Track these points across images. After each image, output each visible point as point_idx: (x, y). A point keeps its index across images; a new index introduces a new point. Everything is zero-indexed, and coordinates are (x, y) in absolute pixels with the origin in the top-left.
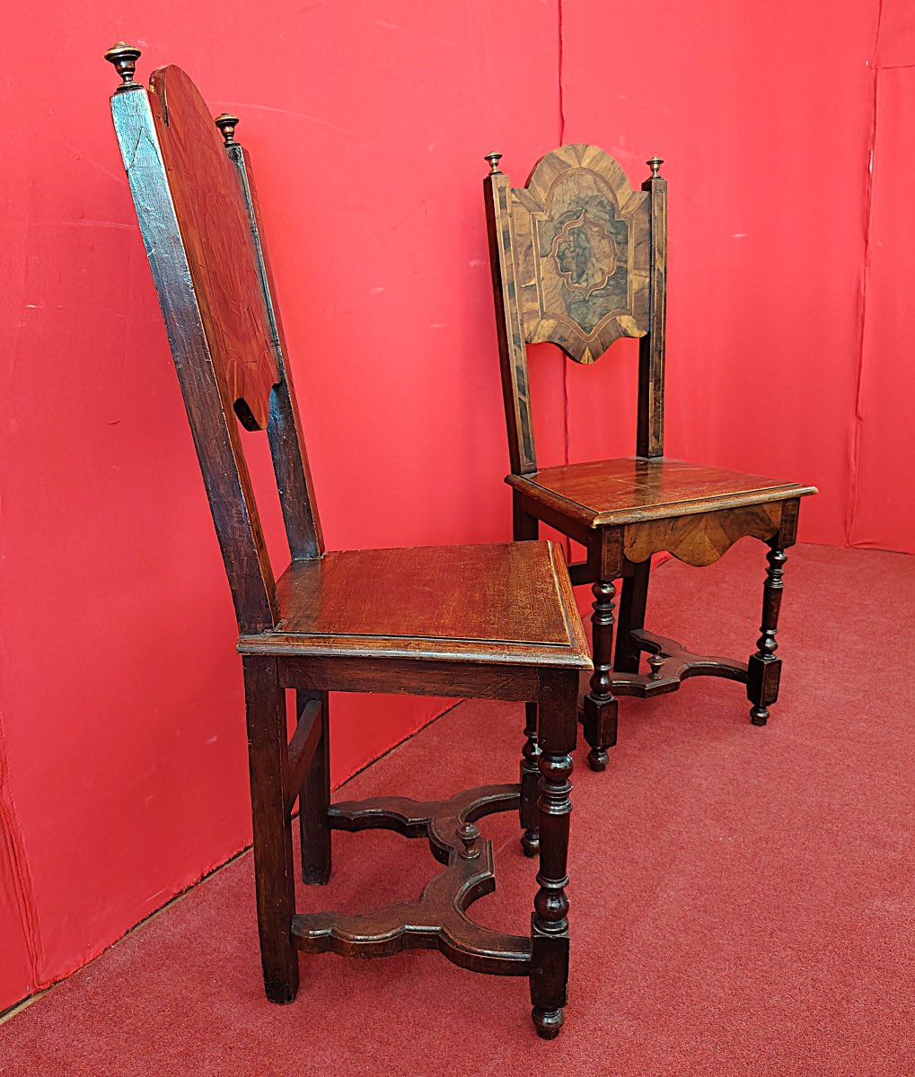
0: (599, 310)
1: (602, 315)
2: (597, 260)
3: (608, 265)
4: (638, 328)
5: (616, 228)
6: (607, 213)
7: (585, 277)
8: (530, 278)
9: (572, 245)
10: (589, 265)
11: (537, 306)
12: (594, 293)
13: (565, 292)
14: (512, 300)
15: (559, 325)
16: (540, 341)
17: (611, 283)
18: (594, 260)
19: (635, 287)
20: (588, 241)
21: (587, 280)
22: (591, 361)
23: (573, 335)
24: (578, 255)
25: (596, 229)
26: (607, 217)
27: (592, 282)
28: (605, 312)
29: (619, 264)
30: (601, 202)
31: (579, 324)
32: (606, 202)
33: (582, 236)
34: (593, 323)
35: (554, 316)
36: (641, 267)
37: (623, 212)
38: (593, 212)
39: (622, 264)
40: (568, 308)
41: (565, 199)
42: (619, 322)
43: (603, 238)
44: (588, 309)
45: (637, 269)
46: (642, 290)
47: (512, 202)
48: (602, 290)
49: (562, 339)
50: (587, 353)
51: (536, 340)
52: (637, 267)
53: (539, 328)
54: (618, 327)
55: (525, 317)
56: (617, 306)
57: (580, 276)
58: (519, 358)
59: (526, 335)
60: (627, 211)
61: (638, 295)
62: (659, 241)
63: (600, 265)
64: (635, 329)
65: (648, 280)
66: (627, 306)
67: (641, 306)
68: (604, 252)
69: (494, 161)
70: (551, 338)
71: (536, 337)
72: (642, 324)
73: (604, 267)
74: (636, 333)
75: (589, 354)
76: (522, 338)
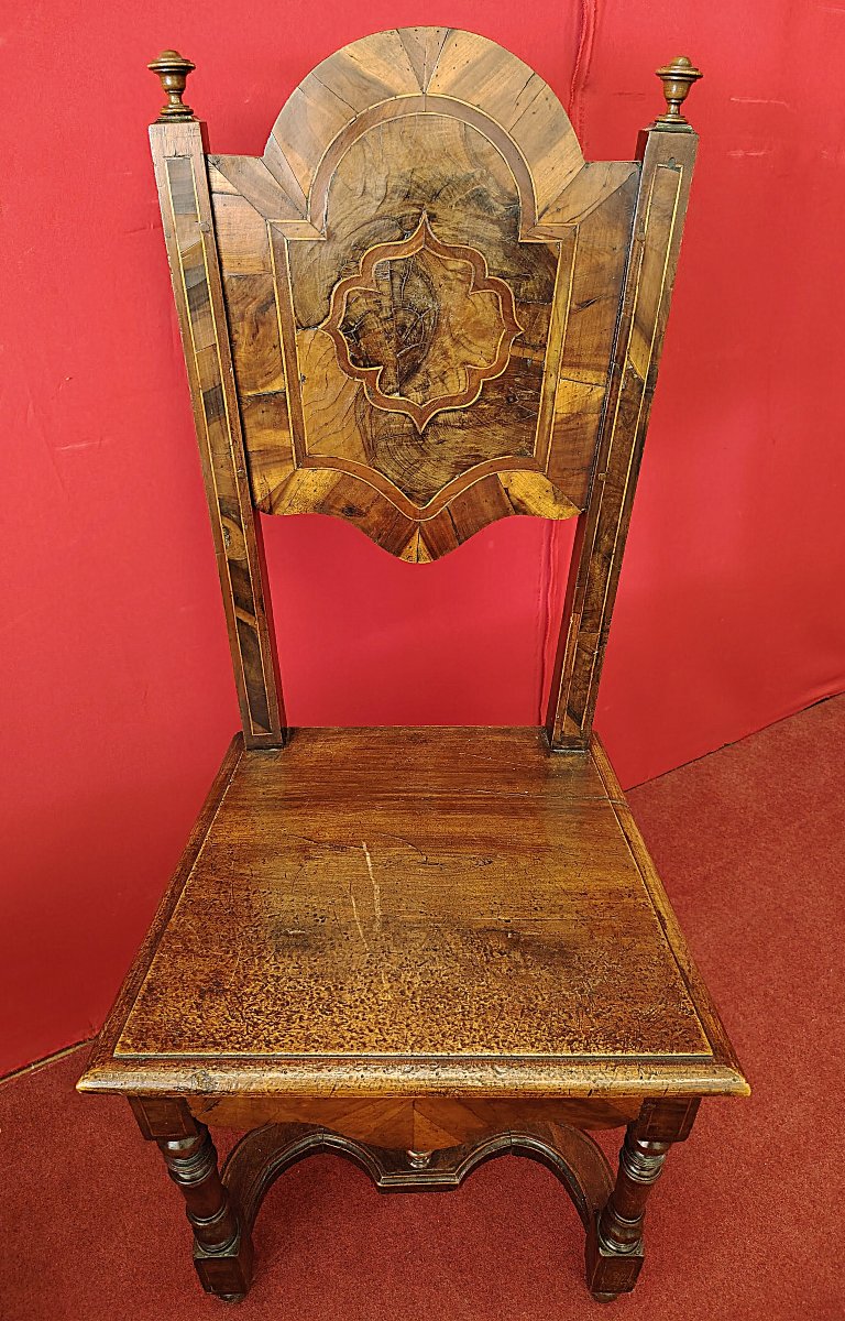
0: (452, 456)
1: (460, 467)
2: (456, 341)
3: (486, 354)
4: (556, 500)
5: (522, 262)
6: (496, 222)
7: (419, 378)
8: (270, 376)
9: (386, 302)
10: (434, 353)
11: (285, 438)
12: (441, 419)
13: (365, 410)
14: (216, 426)
15: (346, 481)
16: (295, 511)
17: (492, 396)
18: (447, 341)
19: (562, 407)
20: (433, 294)
21: (425, 387)
22: (426, 560)
23: (379, 506)
24: (403, 327)
25: (459, 265)
26: (495, 233)
27: (438, 391)
28: (470, 460)
29: (517, 352)
30: (479, 198)
31: (399, 484)
32: (494, 192)
33: (418, 282)
34: (438, 484)
35: (331, 462)
36: (585, 360)
37: (545, 221)
38: (456, 221)
39: (527, 353)
40: (370, 448)
41: (370, 185)
42: (504, 485)
43: (476, 287)
44: (424, 453)
45: (571, 365)
46: (578, 415)
47: (211, 192)
48: (465, 410)
49: (351, 510)
50: (417, 543)
51: (284, 509)
52: (571, 360)
53: (293, 486)
54: (500, 494)
55: (255, 461)
56: (504, 448)
57: (405, 377)
58: (238, 544)
59: (259, 499)
60: (558, 218)
61: (565, 427)
62: (644, 302)
63: (464, 354)
64: (550, 502)
65: (601, 394)
66: (531, 449)
67: (573, 452)
68: (477, 323)
69: (169, 81)
70: (323, 507)
71: (285, 504)
72: (570, 491)
73: (474, 359)
74: (550, 509)
75: (422, 545)
76: (243, 504)
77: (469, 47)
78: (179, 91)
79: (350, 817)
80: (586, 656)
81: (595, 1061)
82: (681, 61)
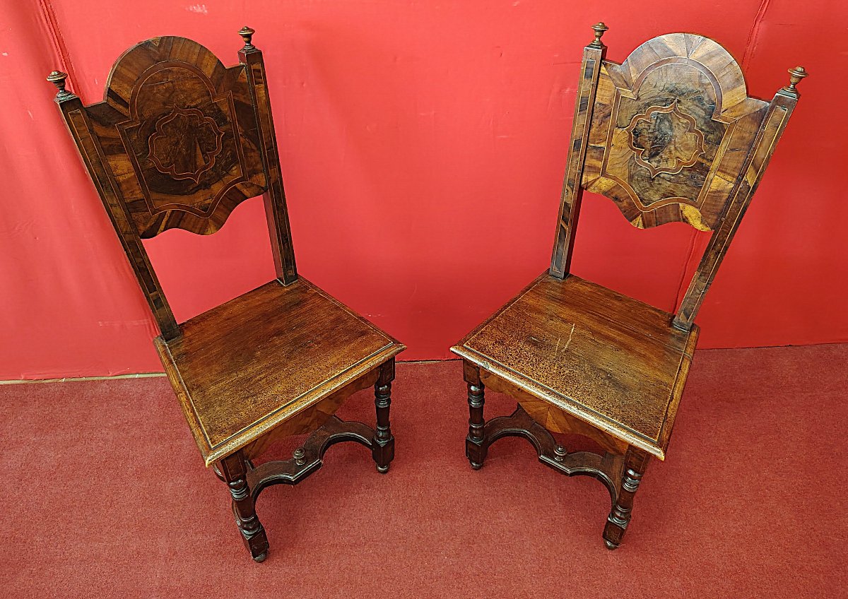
0: (663, 191)
1: (665, 196)
2: (676, 148)
3: (687, 156)
4: (701, 223)
5: (711, 127)
6: (704, 110)
7: (658, 158)
8: (602, 141)
9: (652, 127)
10: (666, 150)
11: (600, 164)
12: (662, 175)
13: (633, 164)
14: (576, 153)
15: (617, 187)
16: (595, 192)
17: (685, 173)
18: (672, 148)
19: (714, 186)
20: (671, 129)
21: (659, 162)
22: (641, 227)
23: (628, 200)
24: (656, 138)
25: (685, 121)
26: (702, 113)
27: (663, 165)
28: (670, 195)
29: (700, 160)
30: (700, 100)
31: (638, 195)
32: (706, 99)
33: (667, 123)
34: (654, 199)
35: (614, 178)
36: (728, 171)
37: (723, 115)
38: (687, 104)
39: (704, 161)
40: (631, 177)
41: (658, 84)
42: (681, 209)
43: (690, 131)
44: (651, 186)
45: (722, 171)
46: (719, 192)
47: (599, 72)
48: (673, 175)
49: (616, 199)
50: (639, 219)
51: (591, 190)
52: (722, 169)
53: (597, 182)
54: (678, 211)
55: (586, 169)
56: (685, 195)
57: (652, 156)
58: (570, 198)
59: (583, 183)
60: (731, 114)
61: (713, 194)
62: (758, 156)
63: (678, 154)
64: (699, 222)
65: (732, 187)
66: (696, 198)
67: (714, 205)
68: (687, 144)
69: (597, 34)
70: (606, 193)
71: (592, 188)
72: (709, 221)
73: (682, 157)
74: (698, 225)
75: (641, 221)
76: (577, 184)
77: (711, 45)
78: (600, 37)
79: (575, 314)
80: (698, 291)
81: (613, 422)
82: (800, 69)
